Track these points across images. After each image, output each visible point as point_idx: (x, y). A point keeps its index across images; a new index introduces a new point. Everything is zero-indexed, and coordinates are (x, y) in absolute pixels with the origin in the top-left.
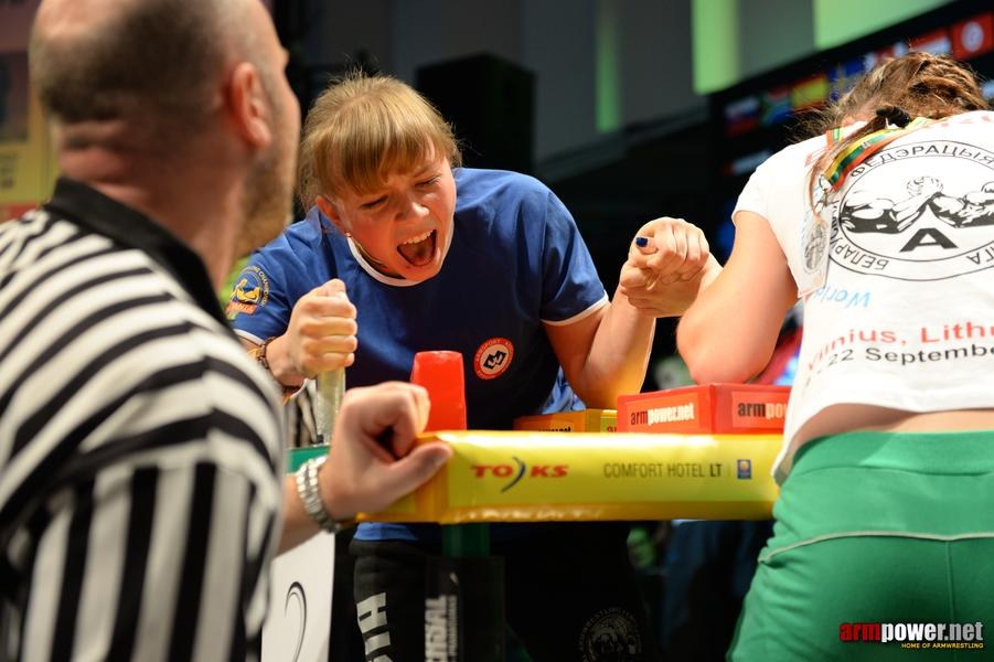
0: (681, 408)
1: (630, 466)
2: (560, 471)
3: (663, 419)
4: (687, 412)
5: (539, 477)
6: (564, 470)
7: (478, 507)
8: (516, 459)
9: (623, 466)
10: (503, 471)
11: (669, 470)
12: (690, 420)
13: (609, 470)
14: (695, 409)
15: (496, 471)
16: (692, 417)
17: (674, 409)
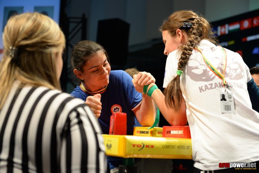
0: (179, 131)
1: (168, 146)
2: (152, 146)
3: (175, 133)
4: (181, 132)
5: (147, 148)
6: (153, 146)
7: (132, 154)
8: (142, 143)
9: (167, 146)
10: (139, 146)
11: (177, 147)
12: (182, 134)
13: (164, 147)
14: (183, 132)
15: (138, 146)
16: (182, 133)
17: (178, 131)
